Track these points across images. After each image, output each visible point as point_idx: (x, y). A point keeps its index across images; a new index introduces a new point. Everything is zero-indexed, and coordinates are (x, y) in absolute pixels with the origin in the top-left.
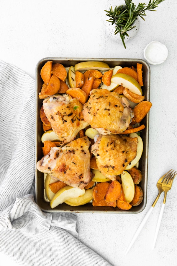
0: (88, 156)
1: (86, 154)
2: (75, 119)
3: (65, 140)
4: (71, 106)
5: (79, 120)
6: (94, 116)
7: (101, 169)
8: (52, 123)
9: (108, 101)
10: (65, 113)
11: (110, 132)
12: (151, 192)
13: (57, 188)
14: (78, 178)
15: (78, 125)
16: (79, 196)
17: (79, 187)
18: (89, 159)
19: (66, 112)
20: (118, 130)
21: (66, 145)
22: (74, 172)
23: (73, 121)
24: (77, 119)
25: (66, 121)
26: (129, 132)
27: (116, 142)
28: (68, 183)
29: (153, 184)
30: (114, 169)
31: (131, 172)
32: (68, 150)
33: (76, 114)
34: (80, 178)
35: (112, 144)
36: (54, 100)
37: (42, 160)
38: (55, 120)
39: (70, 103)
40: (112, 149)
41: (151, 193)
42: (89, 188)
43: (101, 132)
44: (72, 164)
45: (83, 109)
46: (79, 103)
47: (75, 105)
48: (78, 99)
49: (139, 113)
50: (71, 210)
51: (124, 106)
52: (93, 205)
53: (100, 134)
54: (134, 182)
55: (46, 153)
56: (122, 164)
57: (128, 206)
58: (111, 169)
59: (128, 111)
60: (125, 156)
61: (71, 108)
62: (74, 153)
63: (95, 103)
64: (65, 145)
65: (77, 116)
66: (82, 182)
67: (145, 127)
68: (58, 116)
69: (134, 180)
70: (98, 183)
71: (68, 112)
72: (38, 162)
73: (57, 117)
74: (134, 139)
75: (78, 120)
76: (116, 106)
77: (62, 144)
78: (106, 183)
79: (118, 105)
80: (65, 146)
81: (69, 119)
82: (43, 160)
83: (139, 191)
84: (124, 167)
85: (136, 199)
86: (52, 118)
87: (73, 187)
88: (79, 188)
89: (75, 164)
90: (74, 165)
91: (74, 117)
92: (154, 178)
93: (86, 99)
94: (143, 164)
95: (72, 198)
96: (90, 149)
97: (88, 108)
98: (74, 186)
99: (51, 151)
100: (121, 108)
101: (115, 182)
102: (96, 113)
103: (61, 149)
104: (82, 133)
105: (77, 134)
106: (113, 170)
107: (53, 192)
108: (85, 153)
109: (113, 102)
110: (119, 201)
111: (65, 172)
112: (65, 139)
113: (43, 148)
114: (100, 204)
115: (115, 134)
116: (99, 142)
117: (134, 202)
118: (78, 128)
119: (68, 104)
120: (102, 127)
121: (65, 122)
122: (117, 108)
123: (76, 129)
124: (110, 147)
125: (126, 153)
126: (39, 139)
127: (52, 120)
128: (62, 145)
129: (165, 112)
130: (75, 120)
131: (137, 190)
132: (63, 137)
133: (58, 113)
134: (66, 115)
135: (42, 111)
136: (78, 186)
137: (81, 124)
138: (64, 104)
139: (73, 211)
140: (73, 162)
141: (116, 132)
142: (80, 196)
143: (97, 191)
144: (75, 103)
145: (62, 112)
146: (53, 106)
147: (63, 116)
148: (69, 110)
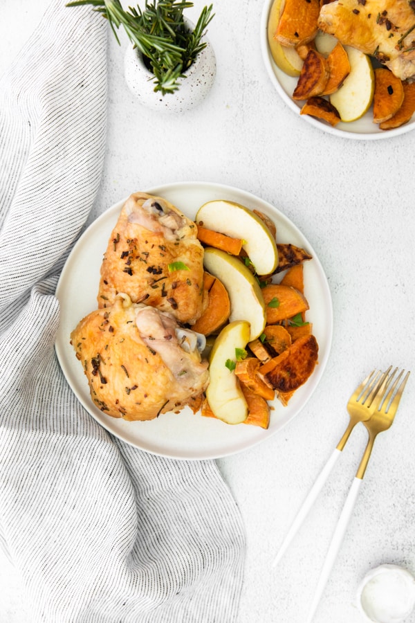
2: (158, 286)
4: (172, 252)
5: (165, 294)
10: (147, 255)
12: (367, 505)
15: (154, 302)
19: (150, 256)
25: (131, 273)
29: (370, 481)
33: (168, 278)
36: (152, 208)
38: (117, 250)
39: (176, 244)
41: (365, 507)
47: (185, 258)
61: (167, 256)
68: (127, 247)
71: (155, 259)
73: (124, 247)
75: (160, 293)
81: (143, 274)
86: (116, 241)
92: (374, 465)
119: (170, 243)
121: (127, 272)
127: (112, 243)
129: (404, 285)
130: (155, 287)
133: (132, 243)
134: (145, 262)
138: (161, 234)
144: (188, 253)
145: (142, 247)
146: (138, 218)
147: (137, 255)
148: (159, 255)
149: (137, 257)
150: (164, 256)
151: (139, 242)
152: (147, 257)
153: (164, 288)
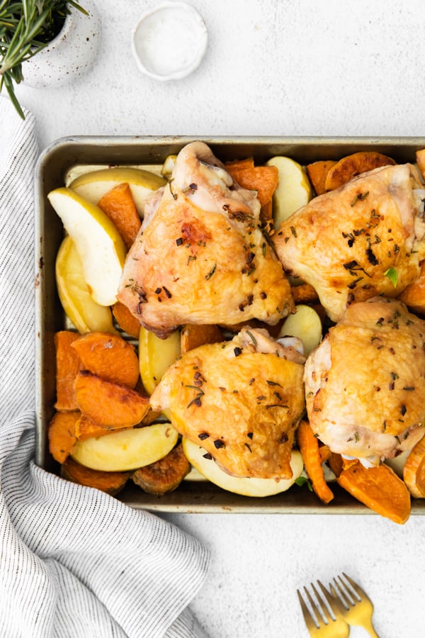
0: (231, 318)
1: (239, 311)
2: (356, 274)
3: (283, 239)
4: (397, 259)
5: (352, 286)
6: (373, 339)
7: (188, 362)
8: (342, 194)
9: (417, 385)
10: (378, 241)
11: (315, 391)
13: (116, 210)
14: (160, 285)
15: (336, 284)
16: (93, 286)
17: (127, 286)
18: (221, 321)
19: (380, 245)
20: (324, 417)
21: (266, 243)
22: (182, 274)
23: (351, 266)
24: (355, 278)
25: (351, 243)
26: (311, 450)
27: (282, 412)
28: (137, 249)
30: (194, 406)
31: (174, 458)
32: (254, 252)
33: (371, 276)
34: (158, 291)
35: (275, 396)
36: (420, 202)
37: (215, 160)
38: (354, 208)
39: (408, 255)
40: (261, 398)
42: (117, 317)
43: (313, 361)
44: (211, 265)
45: (389, 302)
46: (406, 283)
47: (401, 272)
48: (418, 282)
49: (370, 482)
50: (43, 260)
51: (400, 437)
52: (60, 334)
53: (307, 358)
54: (141, 469)
55: (238, 173)
56: (210, 432)
57: (62, 451)
58: (192, 394)
59: (386, 449)
60: (235, 441)
61: (392, 260)
62: (243, 271)
63: (414, 341)
64: (267, 240)
65: (366, 278)
66: (144, 297)
67: (328, 501)
68: (367, 217)
69: (149, 467)
70: (137, 348)
71: (381, 251)
72: (208, 149)
73: (364, 212)
74: (286, 466)
75: (349, 283)
76: (404, 411)
77: (269, 229)
78: (137, 377)
79: (406, 415)
80: (264, 241)
81: (357, 253)
82: (216, 165)
83: (113, 485)
84: (199, 436)
85: (85, 477)
86: (361, 197)
87: (123, 267)
88: (122, 288)
89: (211, 275)
90: (207, 272)
91: (362, 269)
93: (419, 307)
94: (203, 497)
95: (81, 264)
96: (255, 323)
97: (395, 318)
98: (126, 269)
99: (248, 191)
100: (396, 426)
101: (144, 407)
102: (380, 343)
103: (256, 226)
104: (302, 293)
105: (303, 277)
106: (189, 403)
107: (103, 198)
108: (242, 308)
109: (414, 399)
110: (79, 421)
111: (180, 242)
112: (287, 239)
113: (253, 163)
114: (65, 358)
115: (310, 408)
116: (282, 354)
117: (75, 468)
118: (326, 283)
119: (405, 250)
120: (332, 366)
121: (347, 239)
122: (397, 414)
123: (323, 277)
124: (266, 391)
125: (246, 444)
126: (282, 150)
127: (355, 195)
128: (268, 227)
130: (352, 273)
131: (113, 478)
132: (294, 232)
133: (376, 217)
134: (370, 244)
135: (377, 159)
136: (129, 283)
137: (338, 292)
138: (406, 235)
139: (41, 267)
140: (215, 268)
141: (317, 410)
142: (90, 290)
143: (111, 347)
144: (406, 271)
145: (381, 231)
146: (401, 199)
147: (369, 233)
148: (387, 252)
149: (368, 235)
150: (390, 256)
151: (382, 222)
152: (376, 243)
153: (358, 281)
